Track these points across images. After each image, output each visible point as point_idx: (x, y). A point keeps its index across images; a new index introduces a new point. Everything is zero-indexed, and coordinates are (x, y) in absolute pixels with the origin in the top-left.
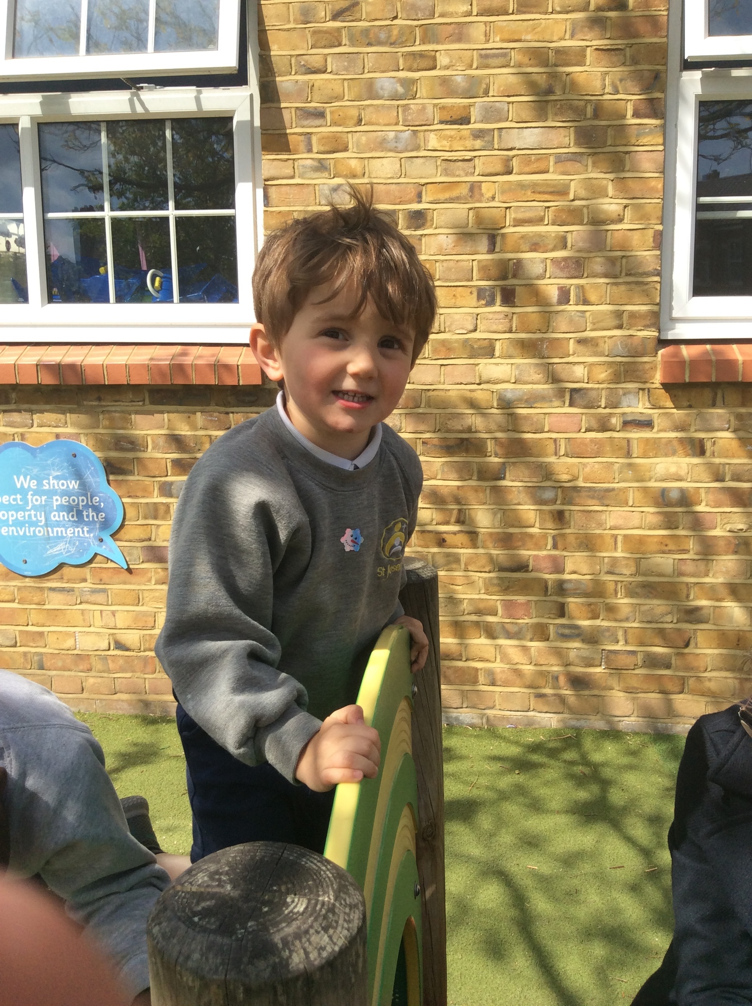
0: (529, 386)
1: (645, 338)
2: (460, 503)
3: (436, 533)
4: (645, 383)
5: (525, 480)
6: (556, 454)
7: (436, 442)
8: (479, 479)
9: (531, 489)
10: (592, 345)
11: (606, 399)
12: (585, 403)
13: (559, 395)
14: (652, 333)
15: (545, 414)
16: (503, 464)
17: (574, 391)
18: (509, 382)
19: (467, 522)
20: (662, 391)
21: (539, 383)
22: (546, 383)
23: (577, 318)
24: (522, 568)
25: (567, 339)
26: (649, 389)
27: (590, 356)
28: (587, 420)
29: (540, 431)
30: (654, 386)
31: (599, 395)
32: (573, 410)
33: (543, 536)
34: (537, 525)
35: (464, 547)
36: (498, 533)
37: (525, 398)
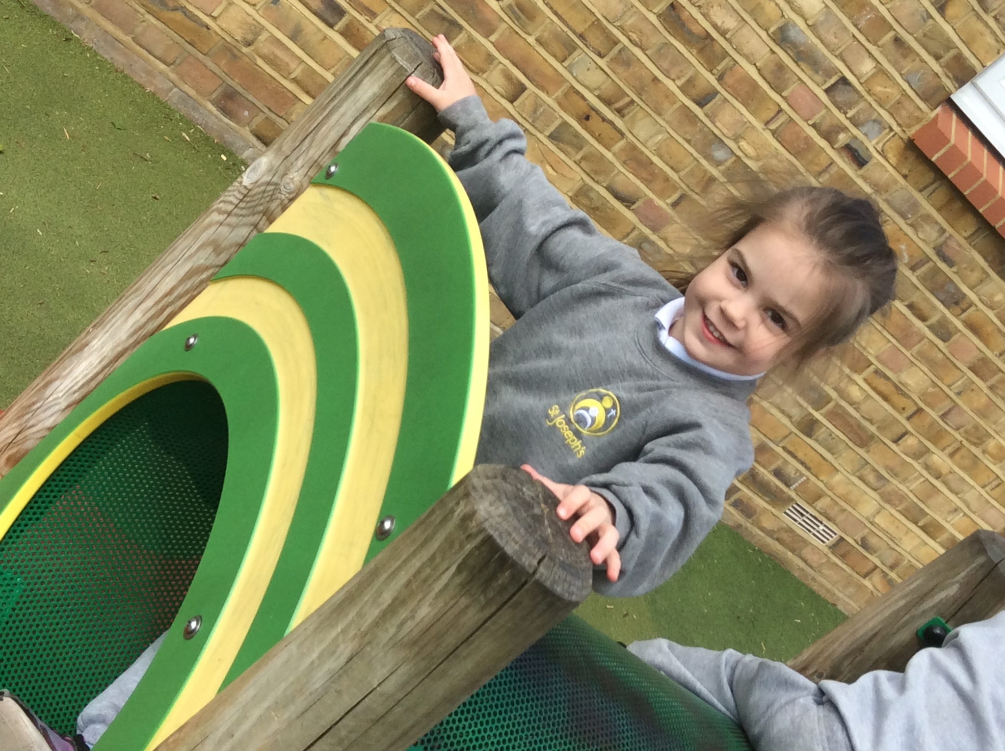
0: (816, 41)
1: (942, 87)
2: (639, 95)
3: (588, 104)
4: (899, 125)
5: (718, 124)
6: (767, 123)
7: (684, 16)
8: (681, 88)
9: (713, 136)
10: (902, 54)
11: (858, 112)
12: (839, 99)
13: (829, 72)
14: (952, 89)
15: (800, 79)
16: (717, 93)
17: (844, 81)
18: (806, 20)
19: (627, 118)
20: (902, 145)
21: (827, 46)
22: (832, 51)
23: (919, 17)
24: (627, 201)
25: (891, 28)
26: (896, 133)
27: (889, 61)
28: (824, 117)
29: (778, 90)
30: (902, 135)
31: (856, 103)
32: (824, 97)
33: (675, 188)
34: (682, 174)
35: (598, 139)
36: (642, 153)
37: (801, 49)
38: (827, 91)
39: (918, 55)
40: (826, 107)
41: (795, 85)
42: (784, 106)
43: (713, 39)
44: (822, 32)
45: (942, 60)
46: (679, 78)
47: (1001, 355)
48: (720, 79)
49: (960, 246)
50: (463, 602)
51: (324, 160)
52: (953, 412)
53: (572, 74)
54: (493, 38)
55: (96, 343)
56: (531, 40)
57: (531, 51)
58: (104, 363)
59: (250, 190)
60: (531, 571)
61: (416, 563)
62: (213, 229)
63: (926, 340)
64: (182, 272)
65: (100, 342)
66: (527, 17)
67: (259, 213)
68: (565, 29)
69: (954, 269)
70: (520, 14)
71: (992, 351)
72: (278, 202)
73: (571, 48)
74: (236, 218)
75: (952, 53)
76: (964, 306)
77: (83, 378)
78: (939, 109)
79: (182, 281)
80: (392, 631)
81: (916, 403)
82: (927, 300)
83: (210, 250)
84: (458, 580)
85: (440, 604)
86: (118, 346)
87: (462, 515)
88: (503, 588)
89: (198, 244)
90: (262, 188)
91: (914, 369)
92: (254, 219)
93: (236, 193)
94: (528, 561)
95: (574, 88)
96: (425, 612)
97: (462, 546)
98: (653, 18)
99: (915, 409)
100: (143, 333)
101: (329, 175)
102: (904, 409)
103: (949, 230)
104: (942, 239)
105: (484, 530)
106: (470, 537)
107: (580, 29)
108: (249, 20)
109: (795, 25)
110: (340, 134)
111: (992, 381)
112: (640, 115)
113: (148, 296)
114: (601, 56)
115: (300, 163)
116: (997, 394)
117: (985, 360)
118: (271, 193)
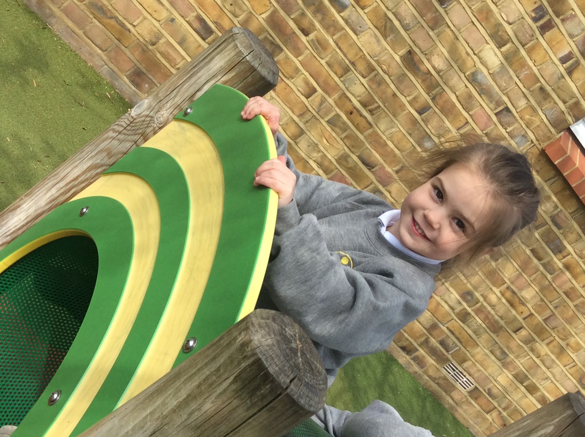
0: (493, 84)
1: (566, 120)
2: (384, 104)
3: (352, 105)
4: (538, 140)
5: (430, 127)
6: (458, 129)
7: (416, 58)
8: (410, 102)
9: (425, 133)
10: (544, 97)
11: (513, 129)
12: (503, 120)
13: (499, 103)
14: (572, 122)
15: (481, 105)
16: (431, 107)
17: (507, 109)
18: (488, 70)
19: (374, 116)
20: (538, 152)
21: (499, 87)
22: (502, 91)
23: (556, 76)
24: (370, 166)
25: (538, 81)
26: (535, 145)
27: (536, 101)
28: (493, 130)
29: (467, 110)
30: (539, 146)
31: (513, 124)
32: (494, 118)
33: (399, 162)
34: (404, 153)
35: (357, 127)
36: (381, 138)
37: (484, 87)
38: (496, 114)
39: (553, 99)
40: (495, 124)
41: (477, 108)
42: (470, 120)
43: (431, 75)
44: (497, 78)
45: (567, 104)
46: (409, 96)
47: (583, 287)
48: (433, 99)
49: (566, 218)
50: (236, 402)
51: (184, 105)
52: (551, 318)
53: (345, 85)
54: (300, 58)
55: (25, 206)
56: (323, 62)
57: (322, 68)
58: (28, 219)
59: (135, 119)
60: (285, 387)
61: (207, 372)
62: (109, 141)
63: (539, 272)
64: (85, 166)
65: (27, 206)
66: (322, 48)
67: (139, 134)
68: (344, 58)
69: (561, 231)
70: (319, 46)
71: (579, 284)
72: (152, 128)
73: (347, 70)
74: (124, 136)
75: (574, 100)
76: (564, 254)
77: (14, 228)
78: (562, 133)
79: (84, 173)
80: (185, 417)
81: (530, 310)
82: (543, 248)
83: (105, 154)
84: (234, 387)
85: (219, 402)
86: (38, 209)
87: (241, 342)
88: (264, 396)
89: (99, 149)
90: (143, 118)
91: (530, 288)
92: (136, 137)
93: (126, 120)
94: (283, 380)
95: (345, 94)
96: (209, 406)
97: (239, 364)
98: (397, 58)
99: (529, 313)
100: (56, 203)
101: (186, 114)
102: (522, 313)
103: (560, 207)
104: (556, 212)
105: (256, 354)
106: (245, 358)
107: (353, 60)
108: (155, 29)
109: (482, 72)
110: (196, 89)
111: (577, 302)
112: (383, 115)
113: (62, 179)
114: (364, 77)
115: (169, 105)
116: (578, 310)
117: (573, 289)
118: (148, 122)
